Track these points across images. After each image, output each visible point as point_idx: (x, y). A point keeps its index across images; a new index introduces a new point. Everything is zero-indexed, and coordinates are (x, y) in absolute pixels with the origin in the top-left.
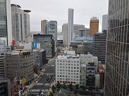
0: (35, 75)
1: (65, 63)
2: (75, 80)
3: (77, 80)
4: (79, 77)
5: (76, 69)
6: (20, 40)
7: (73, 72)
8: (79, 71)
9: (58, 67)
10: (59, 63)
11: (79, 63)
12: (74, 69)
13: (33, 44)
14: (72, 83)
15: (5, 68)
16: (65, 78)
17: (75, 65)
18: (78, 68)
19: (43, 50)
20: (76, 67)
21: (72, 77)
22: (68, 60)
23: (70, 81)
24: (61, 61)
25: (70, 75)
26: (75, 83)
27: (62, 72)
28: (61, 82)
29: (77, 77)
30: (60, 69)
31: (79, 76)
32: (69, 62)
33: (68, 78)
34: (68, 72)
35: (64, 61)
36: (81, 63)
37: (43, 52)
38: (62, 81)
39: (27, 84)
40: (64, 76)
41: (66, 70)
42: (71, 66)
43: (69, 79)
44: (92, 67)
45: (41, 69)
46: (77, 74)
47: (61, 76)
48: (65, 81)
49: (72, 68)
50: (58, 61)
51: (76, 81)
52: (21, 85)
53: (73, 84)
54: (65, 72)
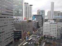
0: (34, 32)
1: (48, 26)
2: (54, 35)
3: (55, 35)
7: (53, 31)
8: (57, 31)
10: (46, 26)
12: (53, 29)
15: (21, 27)
16: (48, 33)
17: (54, 27)
18: (56, 29)
19: (37, 21)
23: (51, 35)
24: (46, 25)
26: (54, 37)
28: (46, 36)
34: (50, 31)
35: (48, 25)
40: (47, 33)
42: (51, 28)
46: (55, 32)
47: (46, 33)
48: (48, 35)
52: (27, 34)
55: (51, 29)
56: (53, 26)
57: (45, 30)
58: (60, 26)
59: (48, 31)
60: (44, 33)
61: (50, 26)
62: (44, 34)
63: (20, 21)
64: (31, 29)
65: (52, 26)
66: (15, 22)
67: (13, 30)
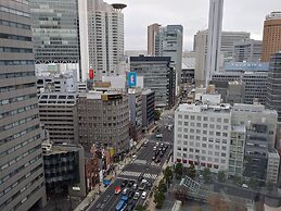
0: (132, 143)
1: (196, 121)
2: (216, 160)
3: (223, 161)
4: (228, 156)
5: (222, 137)
7: (214, 143)
8: (229, 142)
9: (180, 129)
10: (183, 120)
11: (229, 124)
12: (215, 137)
13: (128, 78)
14: (210, 166)
15: (76, 125)
16: (194, 154)
17: (219, 127)
18: (226, 135)
19: (149, 91)
20: (222, 131)
21: (210, 153)
22: (203, 116)
23: (206, 162)
24: (187, 117)
25: (207, 149)
26: (216, 167)
27: (188, 140)
28: (185, 162)
29: (224, 155)
30: (183, 133)
31: (227, 152)
32: (205, 119)
33: (200, 154)
34: (201, 142)
35: (193, 118)
36: (234, 124)
37: (148, 96)
38: (188, 159)
39: (116, 159)
40: (191, 150)
41: (198, 138)
42: (208, 129)
43: (204, 158)
44: (260, 135)
45: (143, 131)
46: (224, 148)
47: (185, 150)
48: (194, 160)
49: (211, 133)
50: (180, 116)
51: (220, 164)
53: (212, 170)
54: (195, 141)
55: (208, 136)
56: (215, 123)
57: (183, 139)
58: (243, 123)
60: (175, 151)
61: (202, 122)
62: (175, 157)
63: (71, 97)
65: (209, 122)
66: (48, 100)
67: (40, 151)
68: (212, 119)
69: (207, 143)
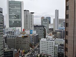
2: (51, 54)
6: (28, 28)
7: (50, 49)
10: (42, 43)
11: (53, 44)
12: (50, 47)
18: (53, 47)
21: (49, 52)
23: (48, 54)
24: (43, 42)
25: (48, 51)
26: (51, 56)
29: (52, 52)
30: (42, 46)
32: (47, 42)
33: (47, 52)
34: (47, 49)
35: (44, 42)
36: (55, 44)
37: (36, 36)
38: (44, 53)
40: (44, 51)
41: (46, 48)
43: (47, 53)
44: (62, 47)
46: (52, 50)
47: (43, 51)
49: (49, 46)
50: (41, 42)
52: (21, 53)
54: (45, 48)
55: (48, 47)
56: (50, 44)
57: (42, 48)
58: (58, 44)
59: (44, 49)
60: (40, 51)
61: (47, 43)
63: (15, 36)
64: (27, 45)
66: (9, 37)
68: (49, 43)
69: (48, 49)
